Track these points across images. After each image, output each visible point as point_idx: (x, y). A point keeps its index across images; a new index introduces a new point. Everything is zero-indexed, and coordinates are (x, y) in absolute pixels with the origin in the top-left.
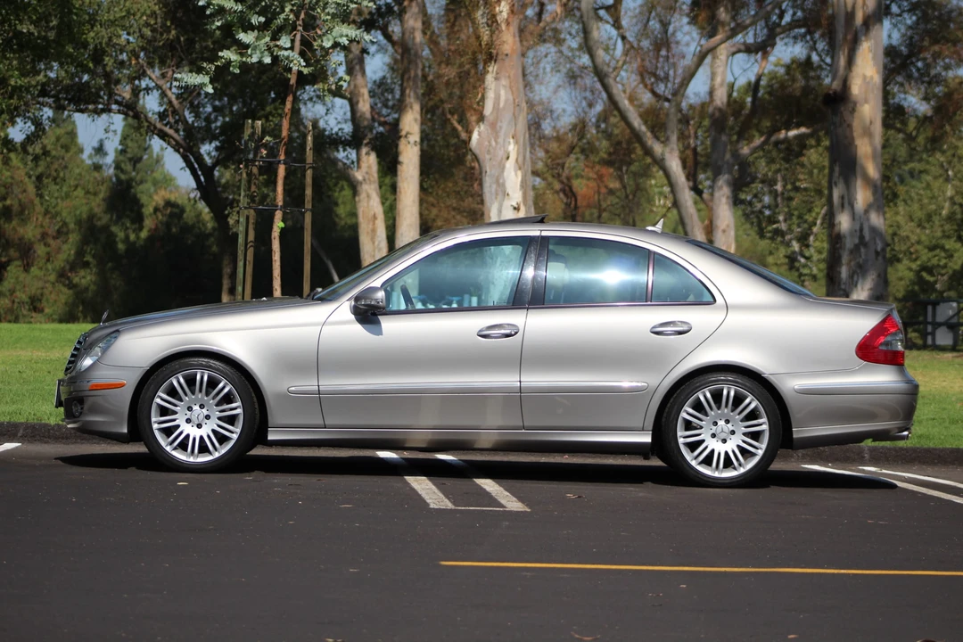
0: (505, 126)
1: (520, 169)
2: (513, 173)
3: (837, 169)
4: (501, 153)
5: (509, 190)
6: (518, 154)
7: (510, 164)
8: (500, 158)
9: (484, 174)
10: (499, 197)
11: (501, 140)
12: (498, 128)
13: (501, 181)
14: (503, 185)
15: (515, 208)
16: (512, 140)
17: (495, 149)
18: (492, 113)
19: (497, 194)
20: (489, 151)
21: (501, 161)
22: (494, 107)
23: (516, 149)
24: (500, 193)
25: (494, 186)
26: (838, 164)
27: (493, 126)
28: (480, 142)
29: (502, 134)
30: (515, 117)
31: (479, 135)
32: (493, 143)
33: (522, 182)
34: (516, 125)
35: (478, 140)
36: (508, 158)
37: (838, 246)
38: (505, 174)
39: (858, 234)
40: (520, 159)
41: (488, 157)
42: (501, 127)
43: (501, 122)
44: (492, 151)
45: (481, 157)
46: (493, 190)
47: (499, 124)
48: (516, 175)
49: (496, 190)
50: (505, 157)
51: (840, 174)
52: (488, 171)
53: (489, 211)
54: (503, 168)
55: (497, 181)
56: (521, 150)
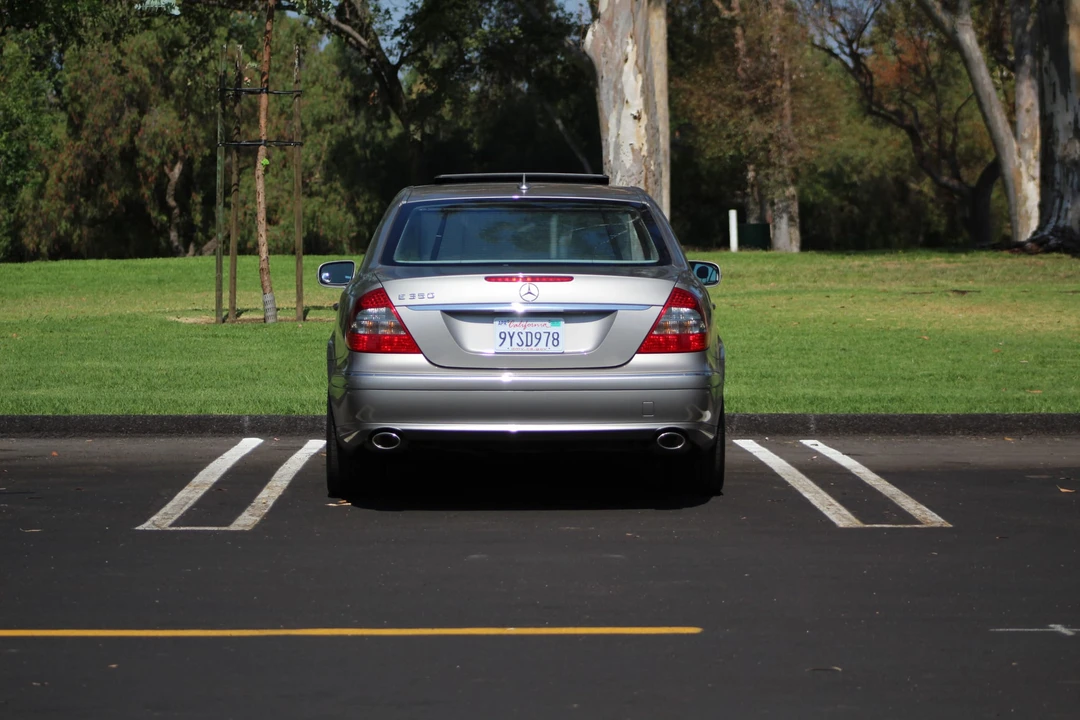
0: (622, 23)
1: (640, 72)
2: (632, 78)
3: (1046, 53)
4: (618, 55)
5: (628, 97)
6: (638, 56)
7: (629, 68)
8: (617, 61)
9: (600, 79)
10: (617, 105)
11: (617, 41)
12: (615, 27)
13: (619, 86)
14: (621, 92)
15: (635, 118)
16: (630, 40)
17: (612, 50)
18: (607, 10)
19: (615, 102)
20: (605, 53)
21: (619, 64)
22: (609, 4)
23: (635, 49)
24: (619, 101)
25: (612, 93)
26: (1047, 46)
27: (609, 24)
28: (594, 43)
29: (619, 33)
30: (633, 14)
31: (594, 34)
32: (610, 44)
33: (643, 87)
34: (634, 22)
35: (593, 41)
36: (626, 60)
37: (1050, 141)
38: (624, 78)
39: (1073, 126)
40: (641, 61)
41: (603, 60)
42: (617, 26)
43: (618, 19)
44: (608, 53)
45: (596, 60)
46: (611, 98)
47: (615, 22)
48: (636, 79)
49: (614, 97)
50: (622, 61)
51: (1051, 59)
52: (604, 75)
53: (607, 121)
54: (621, 73)
55: (615, 87)
56: (641, 51)
